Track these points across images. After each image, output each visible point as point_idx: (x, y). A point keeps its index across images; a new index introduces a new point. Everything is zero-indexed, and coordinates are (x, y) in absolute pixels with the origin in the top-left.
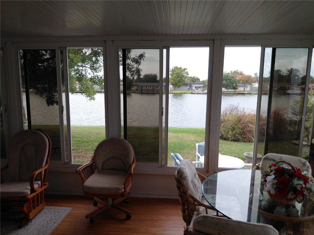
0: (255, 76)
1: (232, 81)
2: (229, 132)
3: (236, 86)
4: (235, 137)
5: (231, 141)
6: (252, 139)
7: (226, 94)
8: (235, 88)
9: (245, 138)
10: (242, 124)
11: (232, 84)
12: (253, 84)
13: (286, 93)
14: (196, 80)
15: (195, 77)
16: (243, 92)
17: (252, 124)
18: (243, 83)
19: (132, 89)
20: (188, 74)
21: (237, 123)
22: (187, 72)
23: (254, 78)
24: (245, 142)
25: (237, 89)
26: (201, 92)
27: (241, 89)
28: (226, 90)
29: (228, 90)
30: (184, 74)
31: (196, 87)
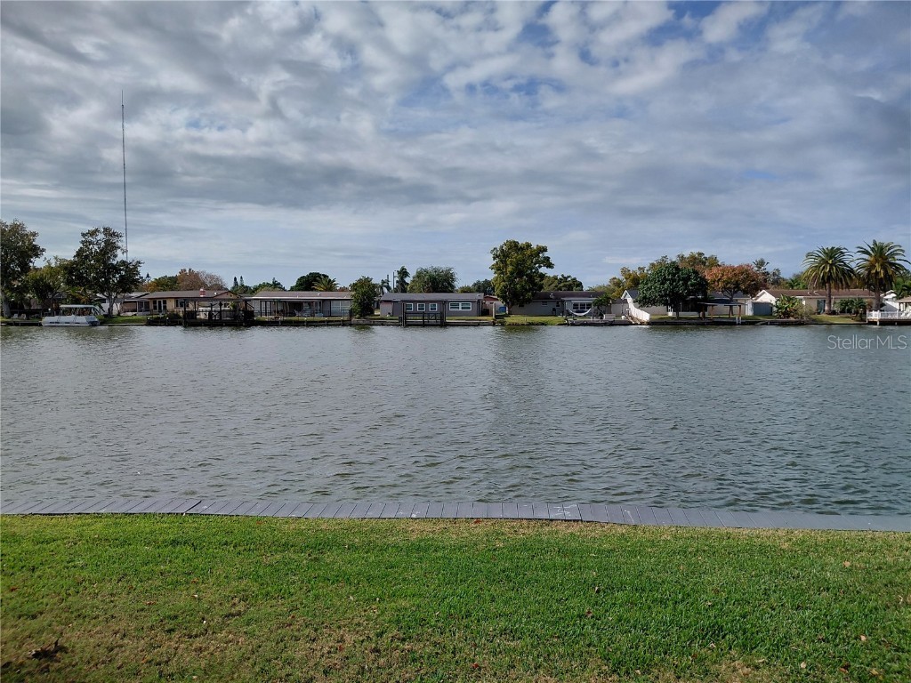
0: (757, 268)
3: (705, 299)
7: (676, 324)
8: (701, 306)
11: (690, 292)
13: (865, 320)
14: (570, 286)
15: (569, 279)
16: (730, 320)
18: (725, 289)
19: (375, 313)
20: (550, 267)
22: (547, 259)
25: (706, 308)
26: (596, 320)
28: (673, 314)
30: (537, 265)
31: (575, 306)
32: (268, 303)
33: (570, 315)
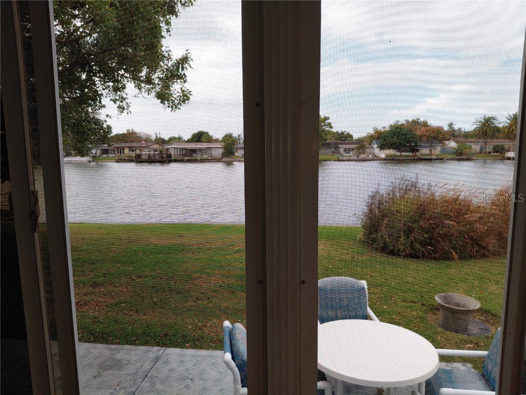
0: (448, 128)
1: (409, 138)
2: (400, 237)
3: (416, 146)
4: (413, 248)
5: (404, 256)
6: (451, 253)
7: (399, 160)
8: (414, 150)
9: (435, 251)
10: (428, 220)
11: (408, 142)
12: (447, 142)
13: (504, 157)
14: (346, 137)
15: (345, 133)
16: (430, 157)
17: (450, 220)
18: (428, 140)
19: (236, 155)
20: (331, 127)
21: (417, 218)
22: (330, 124)
23: (447, 132)
24: (435, 259)
25: (417, 151)
26: (355, 158)
27: (425, 151)
28: (399, 154)
29: (402, 153)
30: (324, 127)
31: (345, 150)
32: (178, 150)
33: (342, 155)
